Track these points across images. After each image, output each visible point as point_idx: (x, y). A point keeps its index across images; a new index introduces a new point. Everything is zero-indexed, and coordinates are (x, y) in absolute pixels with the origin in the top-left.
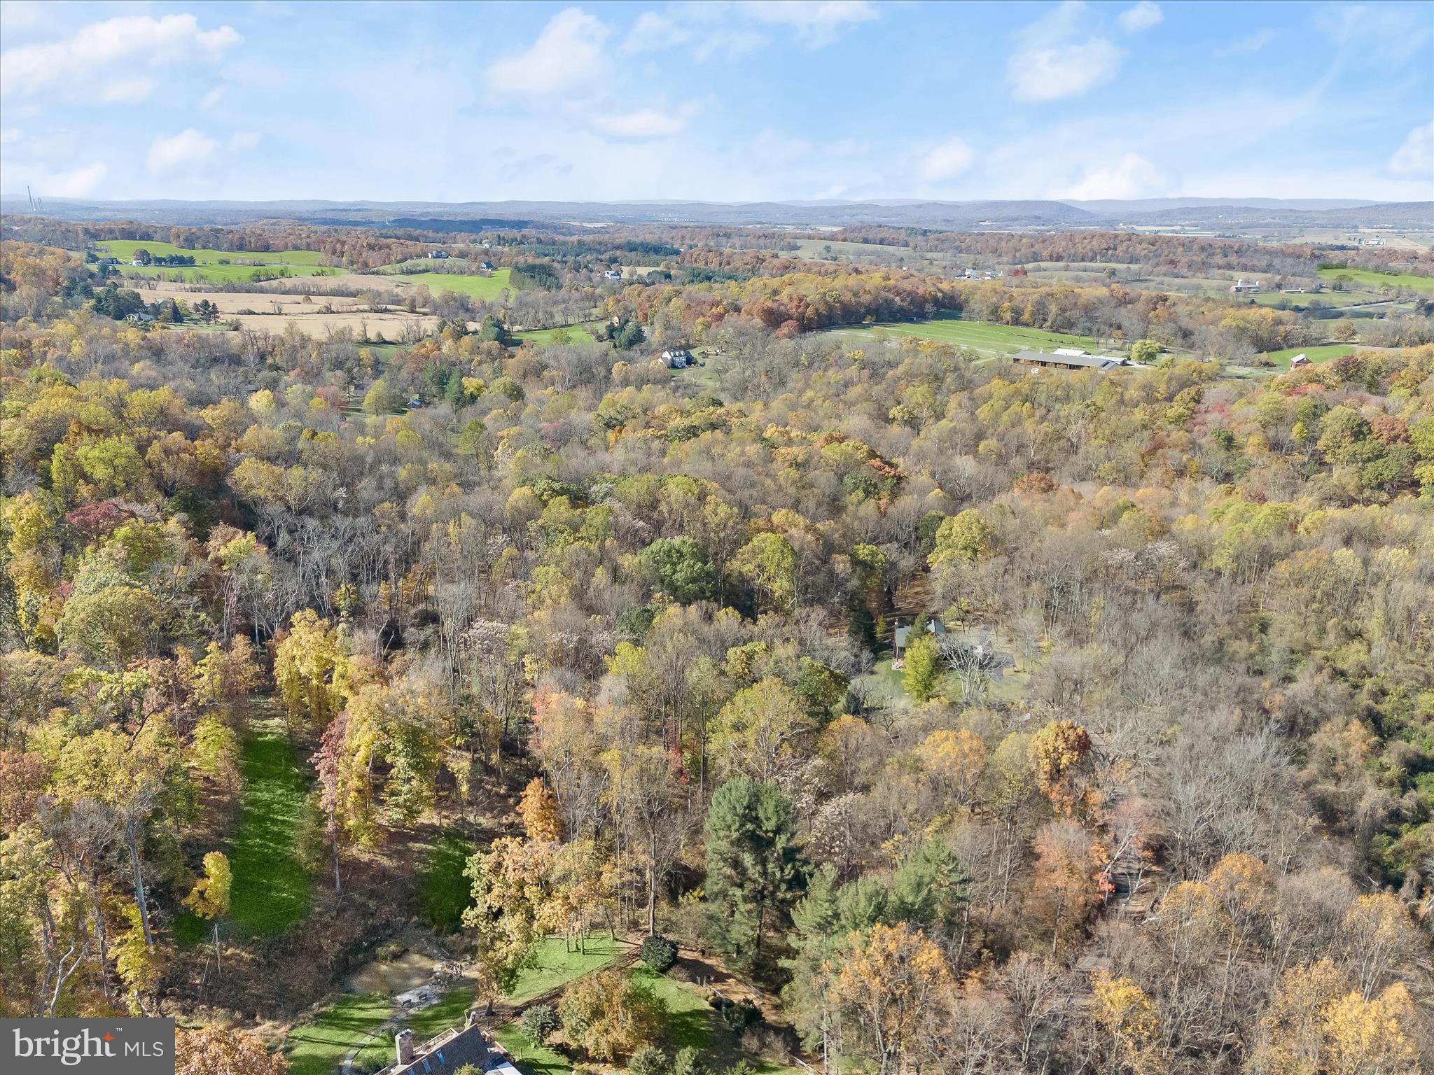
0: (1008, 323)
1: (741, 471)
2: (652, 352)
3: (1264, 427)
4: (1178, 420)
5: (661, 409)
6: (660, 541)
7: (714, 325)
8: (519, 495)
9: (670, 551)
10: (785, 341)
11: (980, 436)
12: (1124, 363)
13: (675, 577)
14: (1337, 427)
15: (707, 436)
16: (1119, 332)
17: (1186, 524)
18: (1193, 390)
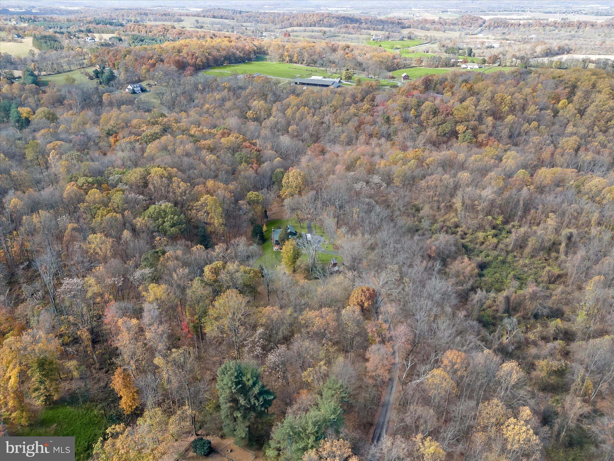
0: (287, 62)
1: (185, 159)
2: (122, 86)
3: (401, 112)
4: (367, 111)
5: (135, 122)
6: (153, 206)
7: (151, 69)
8: (70, 189)
9: (159, 211)
10: (189, 78)
11: (289, 124)
12: (340, 81)
13: (165, 224)
14: (427, 111)
15: (164, 139)
16: (334, 65)
17: (381, 164)
18: (371, 96)
